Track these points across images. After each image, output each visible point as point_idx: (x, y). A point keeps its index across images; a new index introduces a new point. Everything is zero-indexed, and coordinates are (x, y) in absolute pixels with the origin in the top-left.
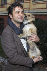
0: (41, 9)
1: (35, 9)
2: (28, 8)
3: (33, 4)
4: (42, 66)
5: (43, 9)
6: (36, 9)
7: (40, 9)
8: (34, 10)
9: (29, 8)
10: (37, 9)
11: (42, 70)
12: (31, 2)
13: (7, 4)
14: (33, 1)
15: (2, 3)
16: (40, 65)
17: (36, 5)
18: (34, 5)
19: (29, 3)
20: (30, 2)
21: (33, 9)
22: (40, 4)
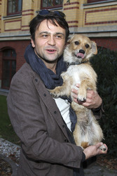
0: (106, 22)
1: (90, 24)
2: (74, 22)
3: (87, 12)
4: (110, 162)
5: (109, 22)
6: (94, 23)
7: (103, 23)
8: (89, 26)
9: (77, 22)
10: (97, 23)
11: (110, 172)
12: (82, 7)
13: (23, 13)
14: (84, 5)
15: (10, 12)
16: (105, 160)
17: (94, 13)
18: (88, 14)
19: (76, 9)
20: (78, 8)
21: (86, 24)
22: (102, 10)
